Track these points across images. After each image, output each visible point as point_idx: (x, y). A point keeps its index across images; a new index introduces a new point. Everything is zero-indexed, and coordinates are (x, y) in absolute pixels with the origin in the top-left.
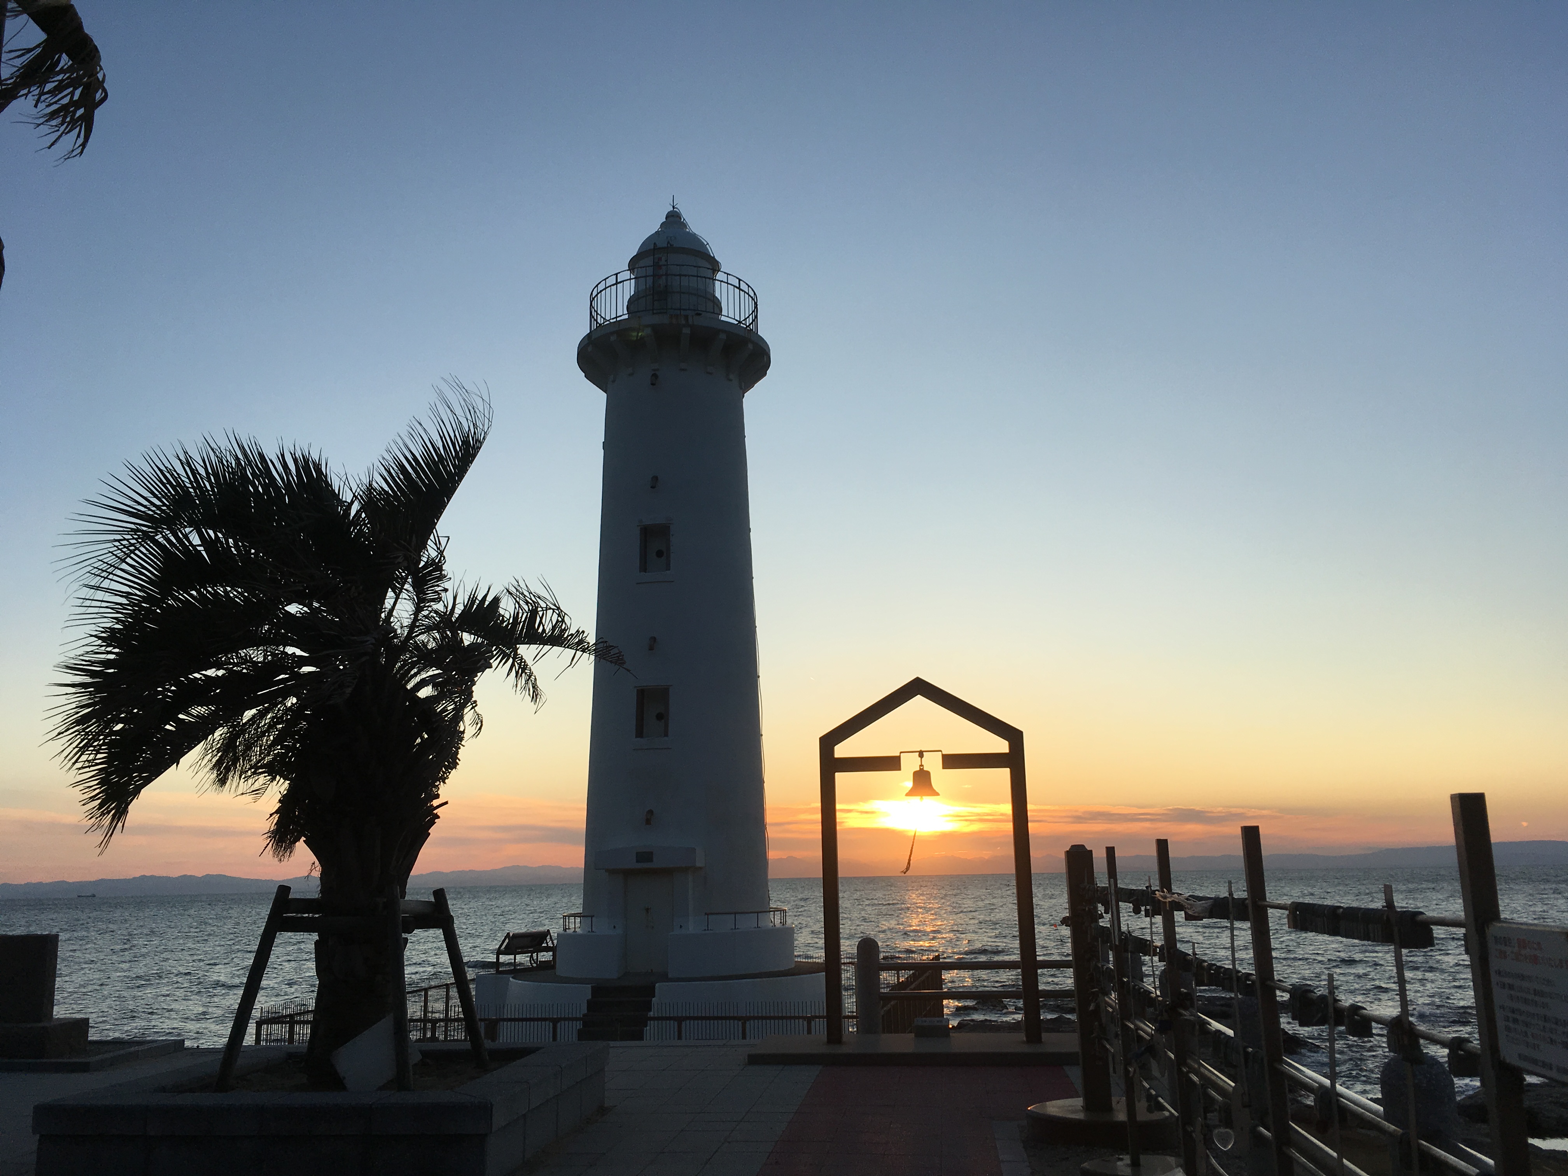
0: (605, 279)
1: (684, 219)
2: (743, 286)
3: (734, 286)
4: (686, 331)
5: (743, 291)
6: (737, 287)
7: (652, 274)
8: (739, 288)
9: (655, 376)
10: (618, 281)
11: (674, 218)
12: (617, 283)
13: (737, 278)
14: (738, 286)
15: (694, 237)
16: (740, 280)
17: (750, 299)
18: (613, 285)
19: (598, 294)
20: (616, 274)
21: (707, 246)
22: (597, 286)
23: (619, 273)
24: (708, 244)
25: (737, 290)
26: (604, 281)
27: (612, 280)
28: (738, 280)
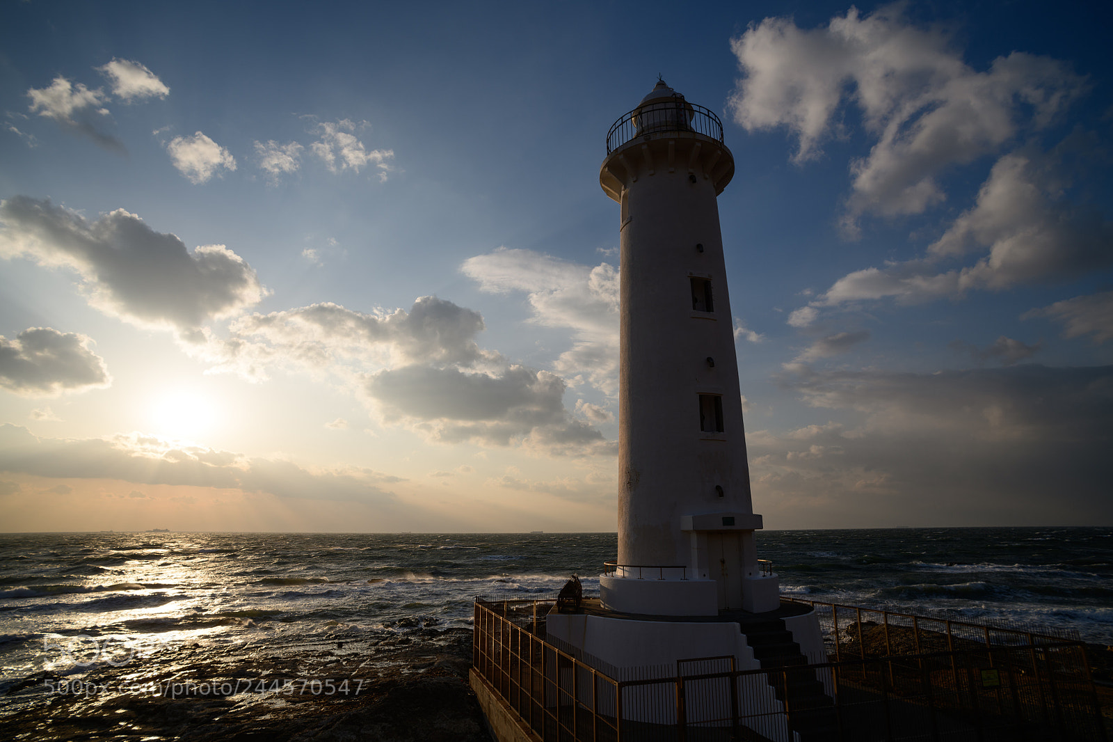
3: (705, 115)
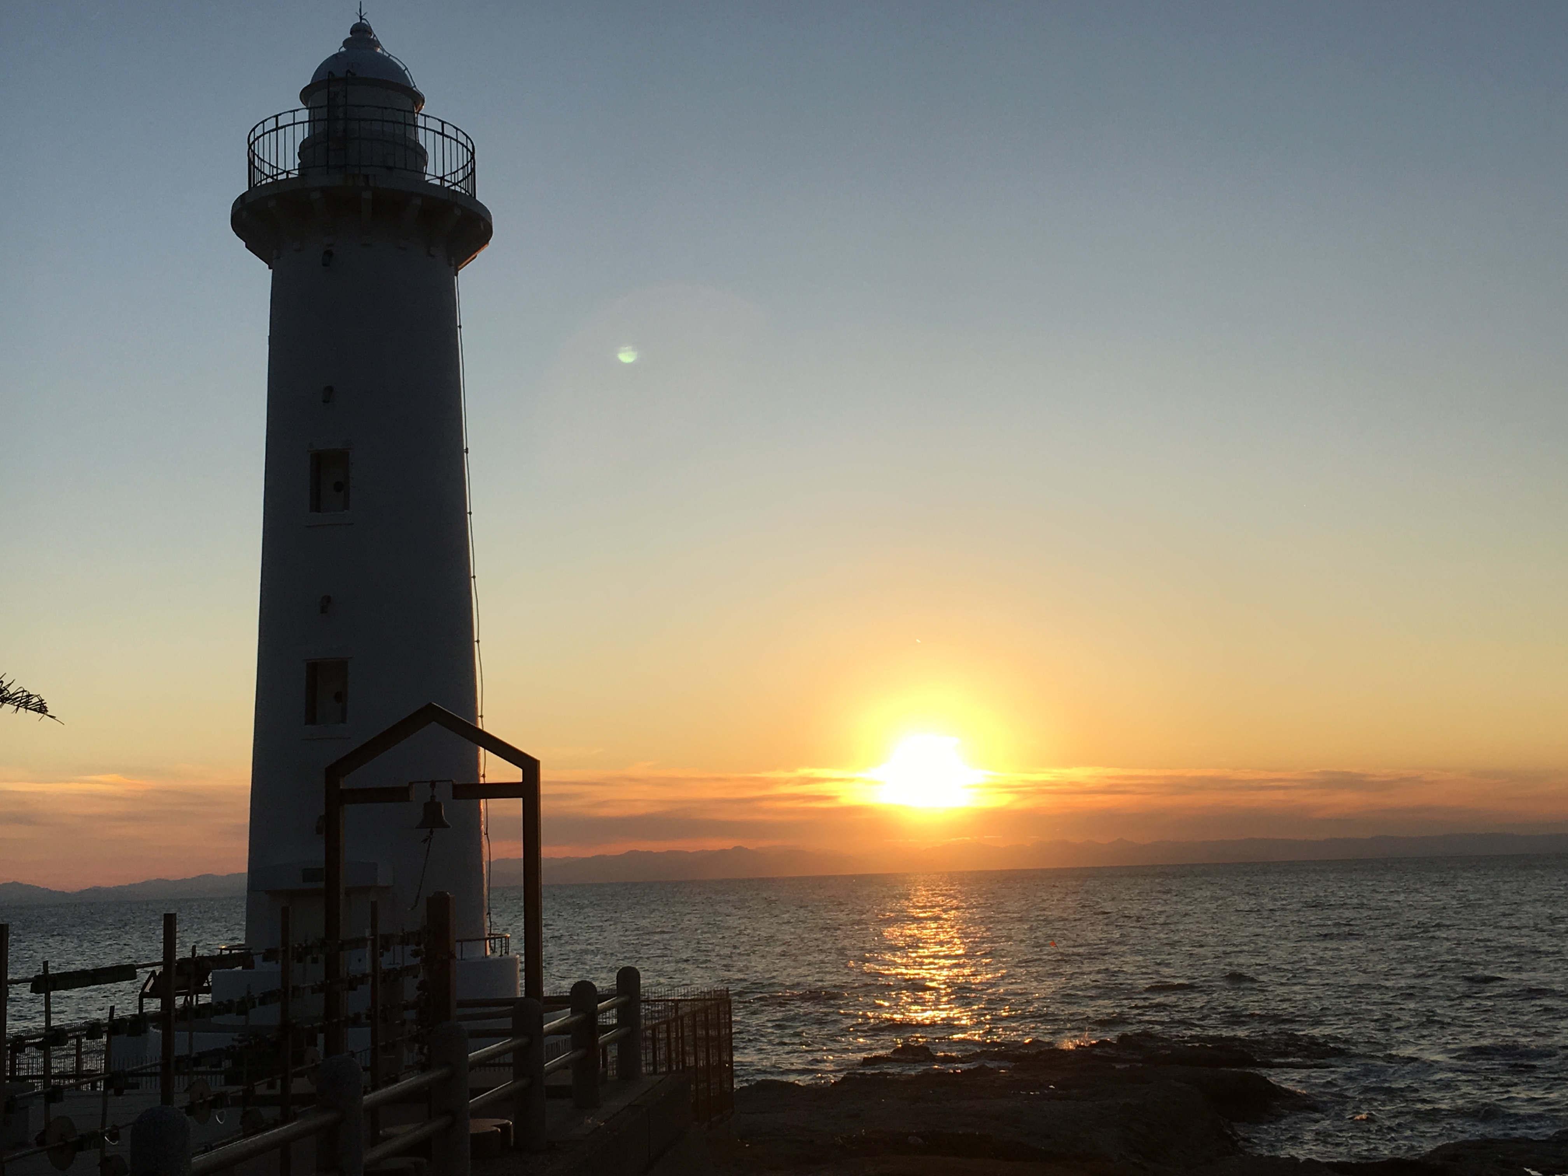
0: (263, 122)
1: (375, 36)
2: (448, 130)
4: (367, 195)
5: (448, 137)
6: (438, 133)
7: (326, 117)
8: (442, 134)
9: (328, 253)
10: (280, 125)
11: (361, 34)
12: (277, 129)
13: (440, 120)
14: (441, 131)
15: (387, 63)
16: (443, 123)
17: (460, 146)
18: (273, 130)
19: (255, 140)
20: (277, 117)
21: (406, 72)
22: (254, 130)
23: (280, 115)
24: (406, 69)
26: (262, 125)
27: (271, 125)
28: (441, 123)
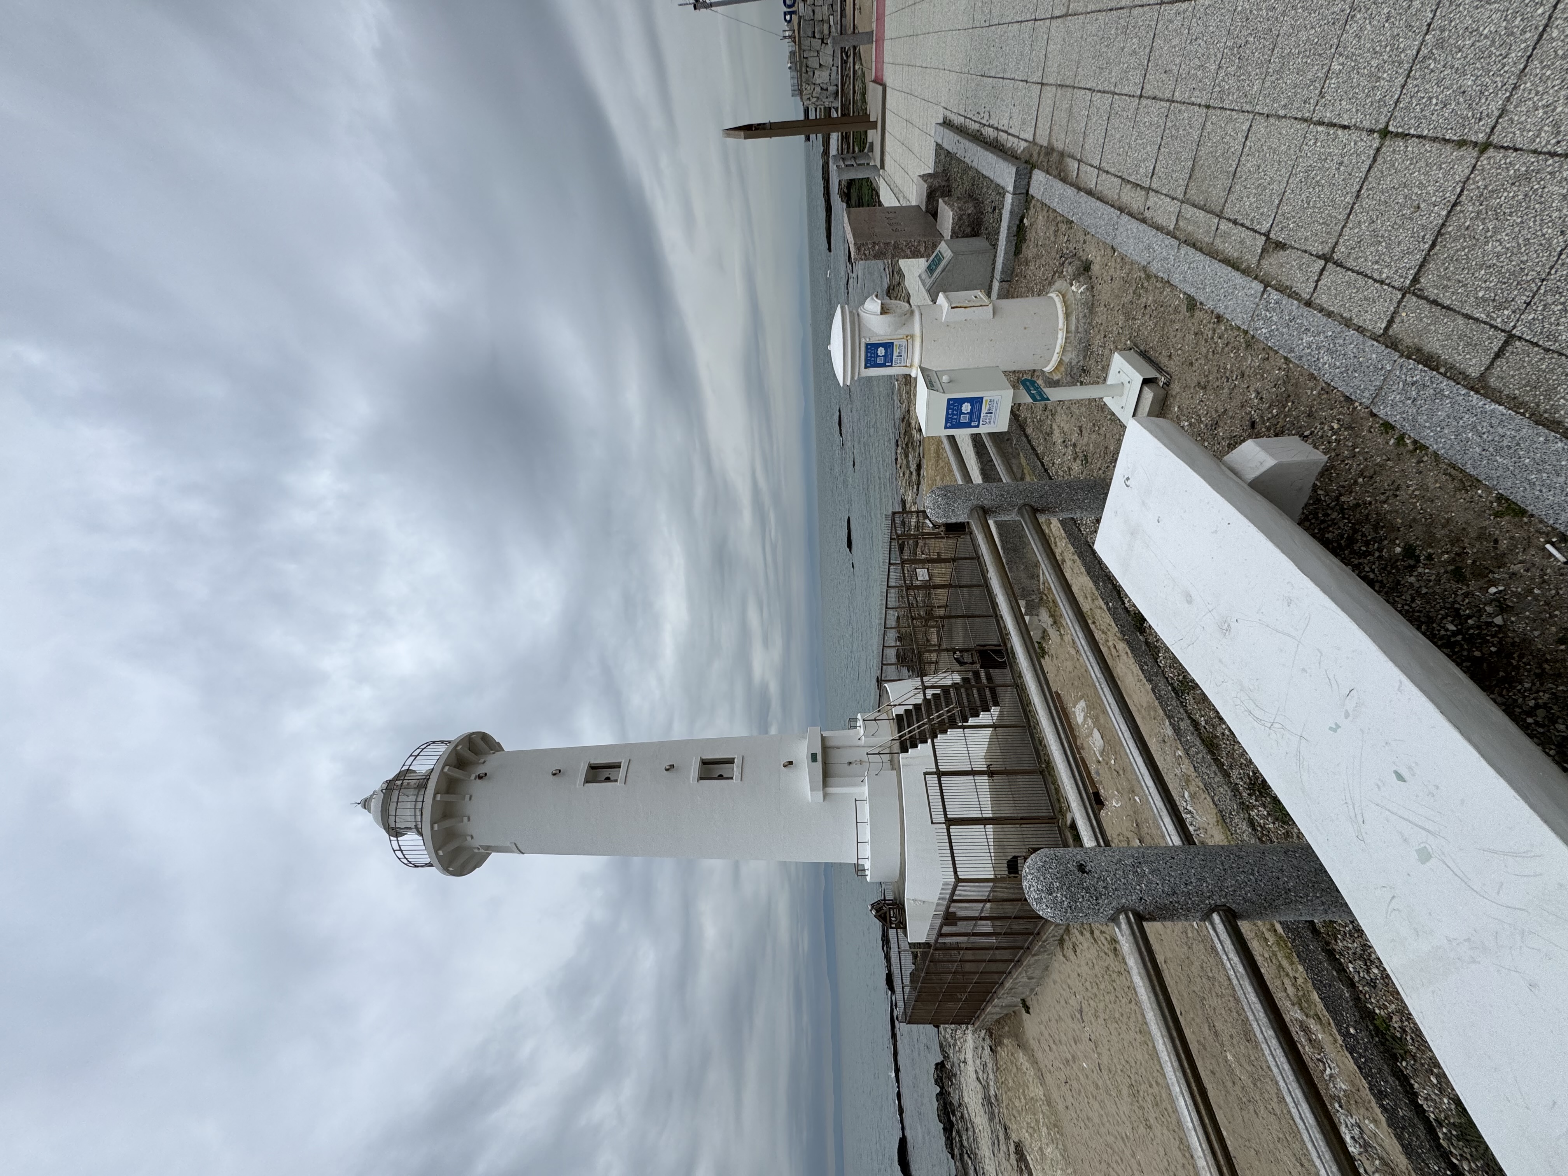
2: (416, 753)
11: (366, 804)
25: (418, 758)
